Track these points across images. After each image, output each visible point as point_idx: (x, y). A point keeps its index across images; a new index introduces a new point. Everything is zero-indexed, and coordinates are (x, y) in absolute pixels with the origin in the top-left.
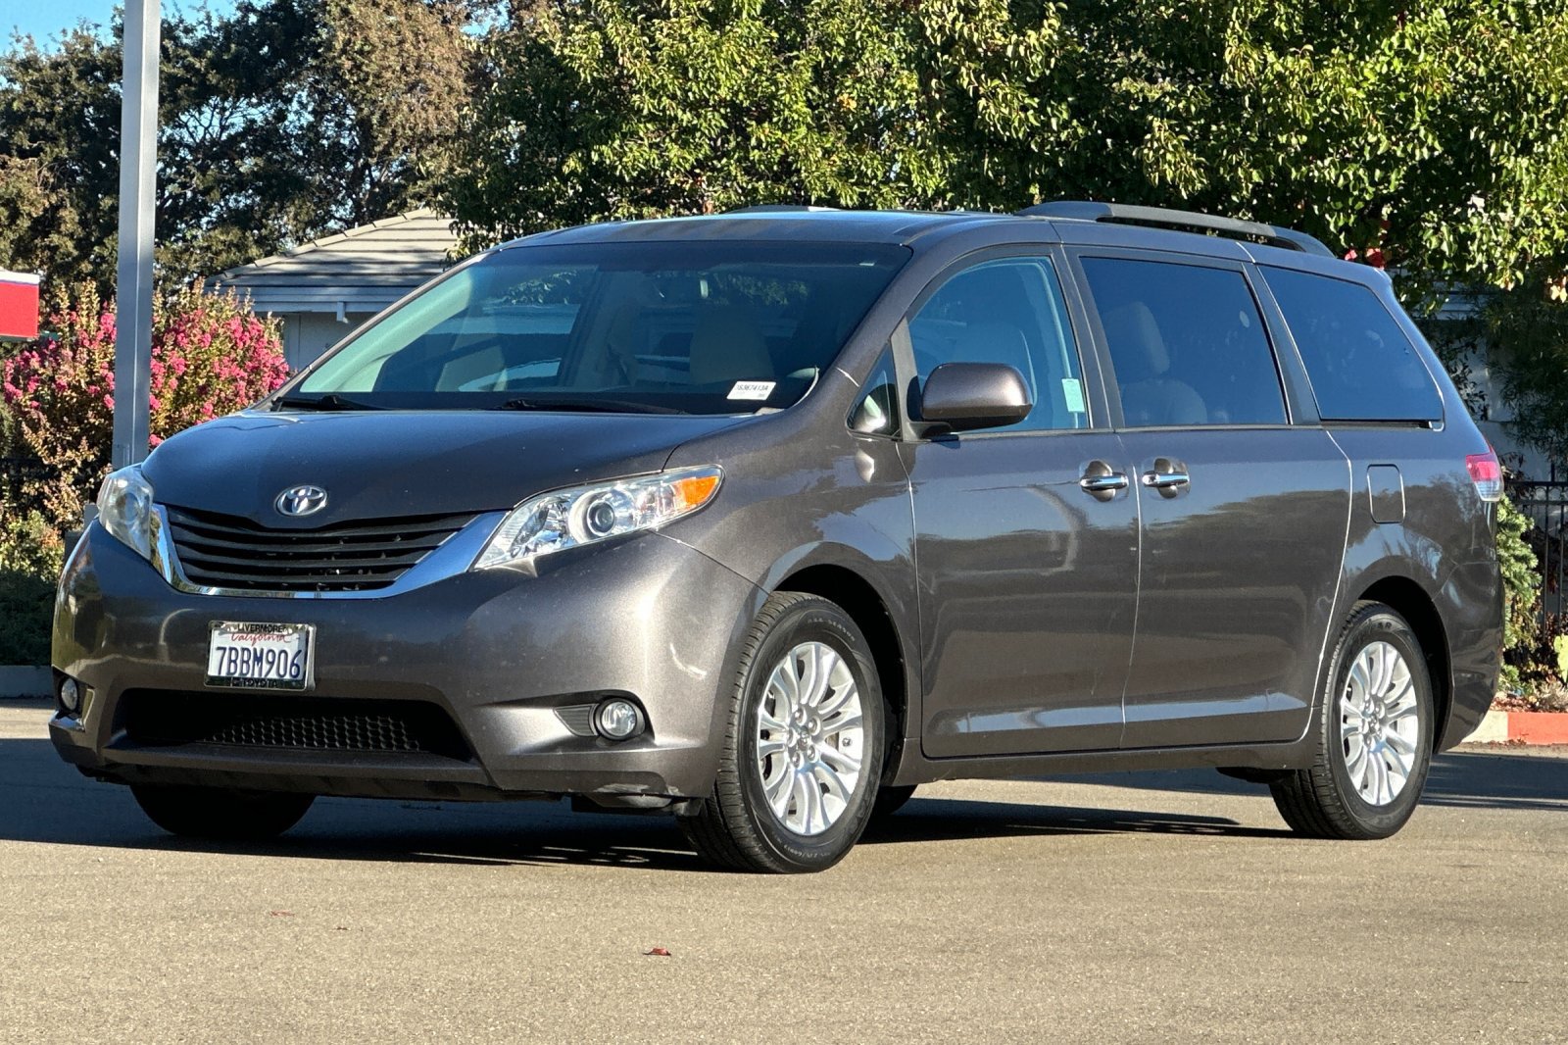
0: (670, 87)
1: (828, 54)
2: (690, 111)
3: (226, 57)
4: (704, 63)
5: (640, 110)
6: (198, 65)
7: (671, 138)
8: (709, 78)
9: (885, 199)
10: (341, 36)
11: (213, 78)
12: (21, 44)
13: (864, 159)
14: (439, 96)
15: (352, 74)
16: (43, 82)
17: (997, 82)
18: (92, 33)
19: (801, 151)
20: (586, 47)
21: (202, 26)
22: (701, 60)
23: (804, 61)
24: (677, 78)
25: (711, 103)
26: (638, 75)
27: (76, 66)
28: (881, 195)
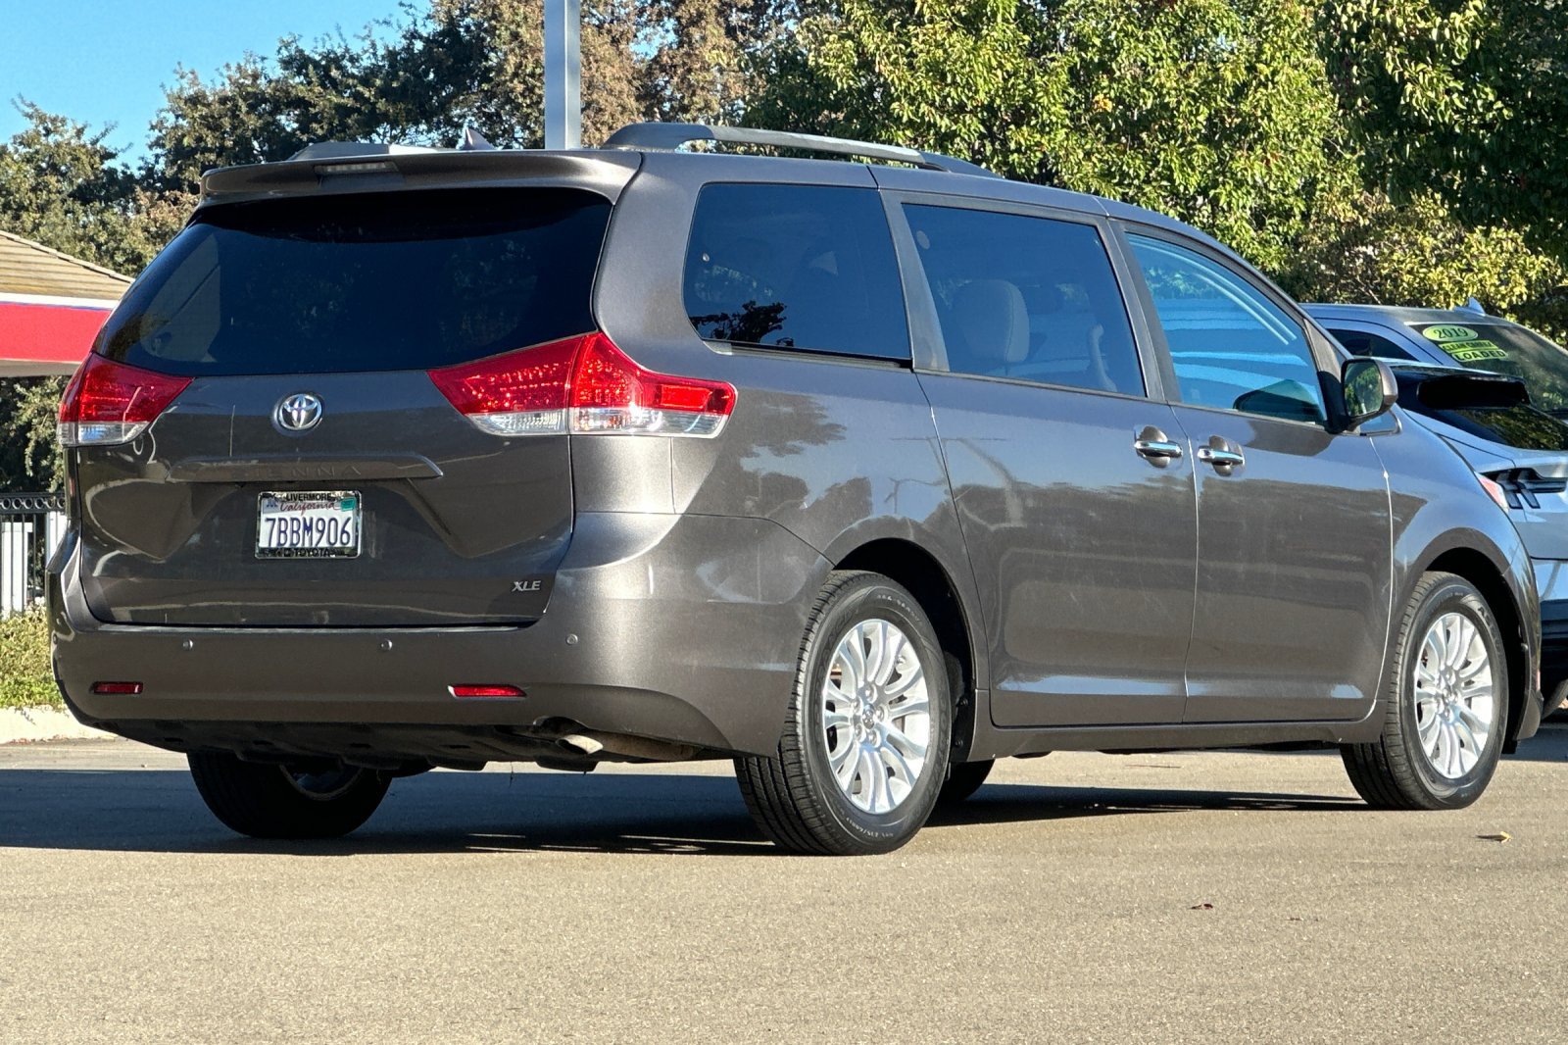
0: (929, 94)
1: (1083, 54)
2: (948, 117)
3: (395, 85)
4: (962, 68)
5: (900, 118)
6: (367, 95)
7: (929, 145)
8: (968, 82)
9: (1148, 198)
10: (512, 59)
11: (381, 105)
12: (185, 80)
13: (1125, 158)
14: (612, 116)
15: (525, 97)
16: (213, 117)
17: (1422, 66)
18: (259, 66)
19: (1062, 153)
20: (840, 56)
21: (367, 55)
22: (959, 64)
23: (1060, 62)
24: (936, 84)
25: (970, 107)
26: (897, 82)
27: (245, 100)
28: (1144, 194)
